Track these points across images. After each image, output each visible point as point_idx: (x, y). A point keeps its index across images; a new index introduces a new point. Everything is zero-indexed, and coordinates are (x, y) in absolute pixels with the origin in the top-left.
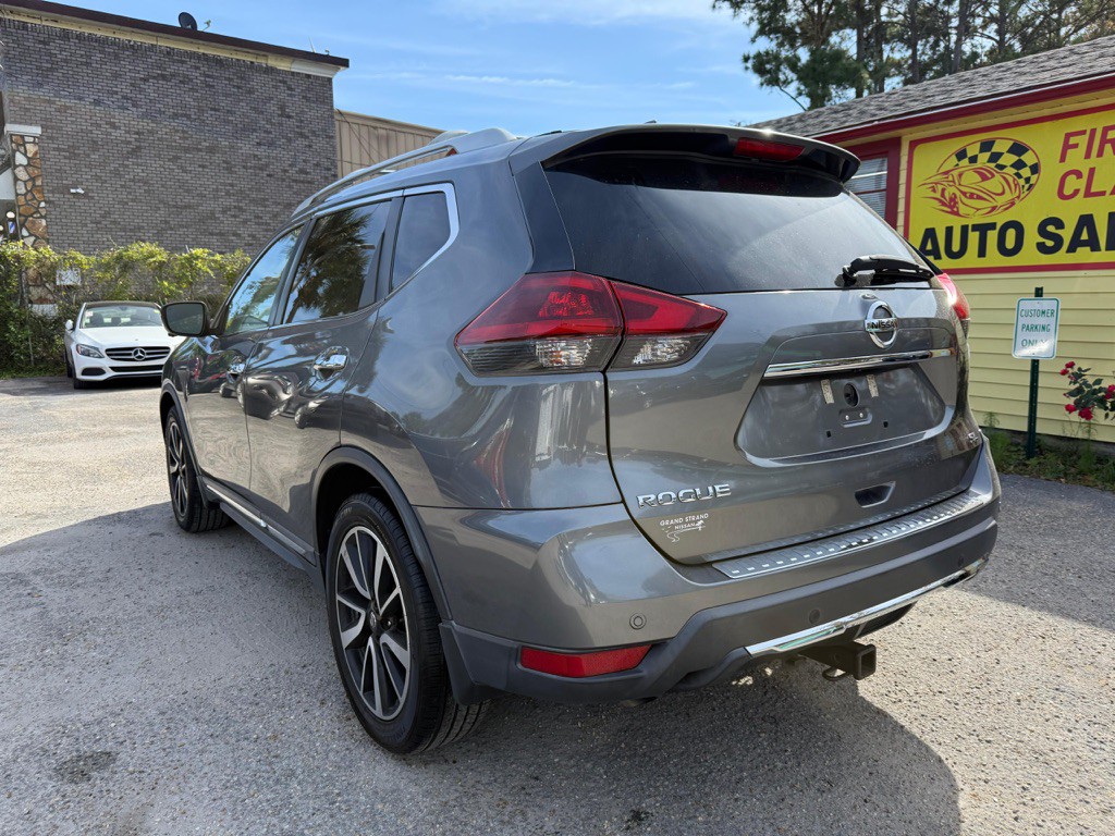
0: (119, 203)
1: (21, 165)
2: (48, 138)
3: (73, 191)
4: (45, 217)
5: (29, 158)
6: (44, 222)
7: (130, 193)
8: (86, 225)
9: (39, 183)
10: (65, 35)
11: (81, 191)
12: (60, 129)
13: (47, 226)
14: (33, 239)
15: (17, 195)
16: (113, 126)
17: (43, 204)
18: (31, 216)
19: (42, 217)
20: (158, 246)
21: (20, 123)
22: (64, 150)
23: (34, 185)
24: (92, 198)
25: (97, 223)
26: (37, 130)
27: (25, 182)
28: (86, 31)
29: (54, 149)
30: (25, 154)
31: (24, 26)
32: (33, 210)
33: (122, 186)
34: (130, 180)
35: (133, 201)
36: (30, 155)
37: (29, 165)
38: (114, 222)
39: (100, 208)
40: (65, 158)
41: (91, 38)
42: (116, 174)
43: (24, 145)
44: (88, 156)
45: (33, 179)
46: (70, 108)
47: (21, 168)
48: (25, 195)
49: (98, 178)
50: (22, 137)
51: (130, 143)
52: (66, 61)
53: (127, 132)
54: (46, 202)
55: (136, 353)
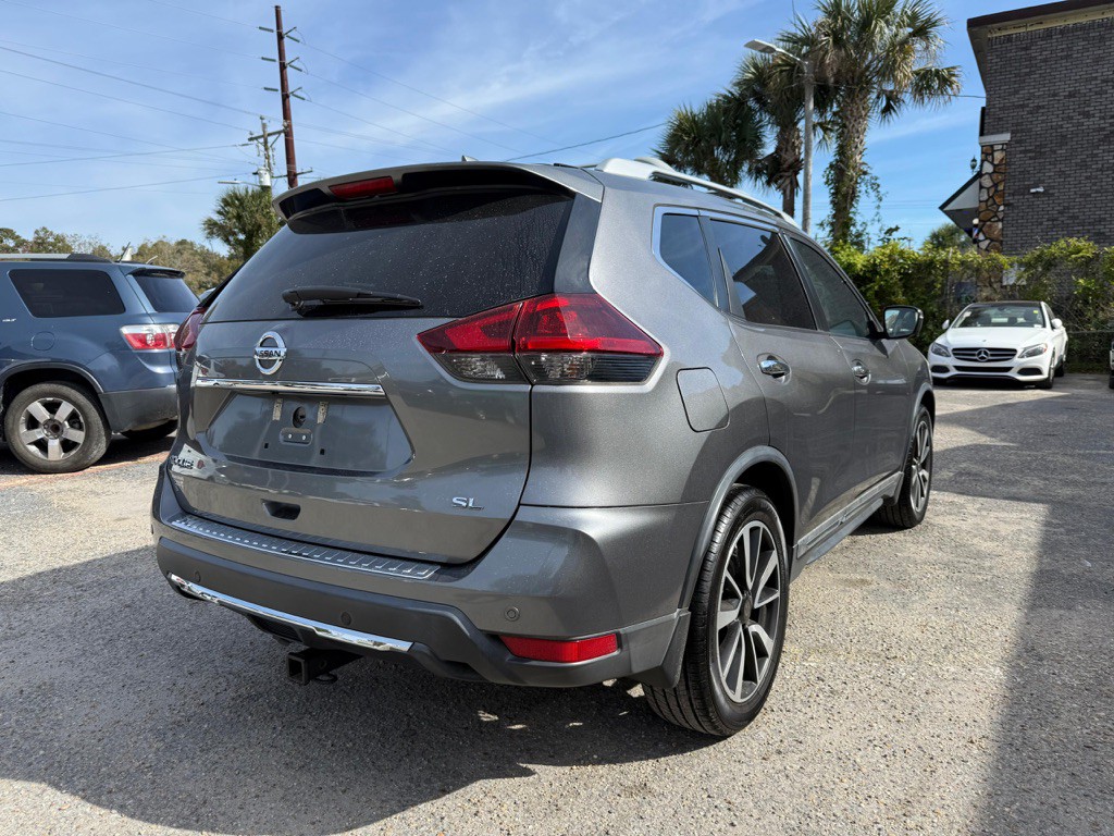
0: (1081, 196)
1: (987, 173)
2: (1017, 142)
3: (1033, 191)
4: (1002, 220)
5: (995, 166)
6: (1000, 225)
7: (1095, 184)
8: (1041, 224)
9: (1001, 187)
10: (1049, 34)
11: (1041, 190)
12: (1030, 130)
13: (1002, 229)
14: (987, 242)
15: (980, 202)
16: (1087, 115)
17: (1002, 208)
18: (989, 220)
19: (999, 220)
20: (1089, 240)
21: (992, 134)
22: (1030, 151)
23: (996, 191)
24: (1053, 194)
25: (1053, 220)
26: (1006, 137)
27: (988, 189)
28: (1071, 22)
29: (1021, 152)
30: (992, 163)
31: (1009, 39)
32: (992, 215)
33: (1087, 178)
34: (1098, 170)
35: (1097, 191)
36: (996, 162)
37: (994, 172)
38: (1074, 217)
39: (1059, 204)
40: (1031, 158)
41: (1076, 28)
42: (1084, 165)
43: (992, 154)
44: (1055, 152)
45: (995, 185)
46: (1043, 107)
47: (987, 176)
48: (987, 201)
49: (1061, 173)
50: (992, 146)
51: (1103, 129)
52: (1045, 60)
53: (1101, 118)
54: (1005, 205)
55: (980, 353)
